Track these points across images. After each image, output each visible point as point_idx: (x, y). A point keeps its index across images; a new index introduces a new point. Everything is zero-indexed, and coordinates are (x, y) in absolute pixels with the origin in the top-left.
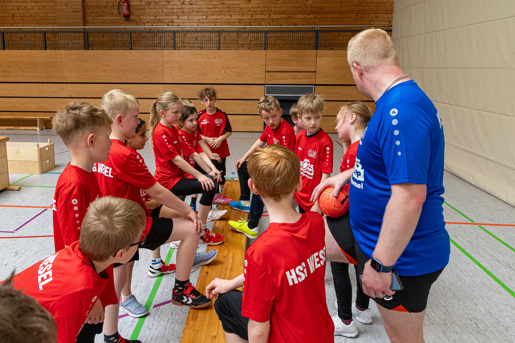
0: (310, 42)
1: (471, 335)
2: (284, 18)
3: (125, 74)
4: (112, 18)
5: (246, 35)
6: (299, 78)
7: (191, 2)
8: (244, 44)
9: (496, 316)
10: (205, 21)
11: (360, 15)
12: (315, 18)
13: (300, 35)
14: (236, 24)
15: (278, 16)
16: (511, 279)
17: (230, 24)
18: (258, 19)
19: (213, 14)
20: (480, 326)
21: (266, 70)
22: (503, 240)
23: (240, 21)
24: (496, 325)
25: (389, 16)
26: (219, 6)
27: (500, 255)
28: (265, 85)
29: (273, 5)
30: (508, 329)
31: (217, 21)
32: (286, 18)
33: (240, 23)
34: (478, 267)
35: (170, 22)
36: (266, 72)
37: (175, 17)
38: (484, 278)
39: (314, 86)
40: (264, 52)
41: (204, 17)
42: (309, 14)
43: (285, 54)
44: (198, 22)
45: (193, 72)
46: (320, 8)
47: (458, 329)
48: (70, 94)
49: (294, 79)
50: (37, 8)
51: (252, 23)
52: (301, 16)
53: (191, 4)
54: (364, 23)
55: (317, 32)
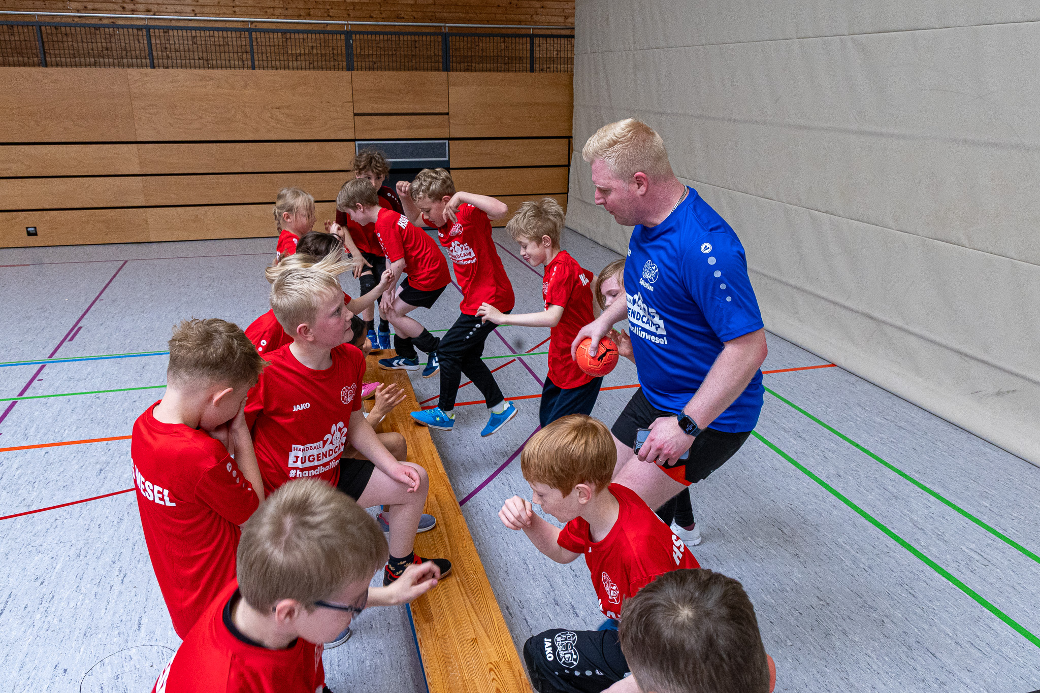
0: (429, 53)
1: (779, 547)
8: (300, 55)
9: (801, 512)
12: (435, 4)
14: (278, 11)
16: (805, 455)
17: (265, 10)
20: (785, 531)
21: (355, 112)
22: (782, 395)
24: (803, 525)
25: (567, 5)
27: (784, 420)
28: (355, 140)
30: (818, 528)
32: (379, 3)
33: (287, 9)
34: (763, 444)
36: (355, 115)
38: (774, 460)
39: (447, 142)
40: (346, 75)
43: (387, 79)
44: (192, 3)
45: (201, 118)
47: (761, 543)
49: (409, 128)
51: (311, 10)
54: (524, 18)
55: (445, 36)
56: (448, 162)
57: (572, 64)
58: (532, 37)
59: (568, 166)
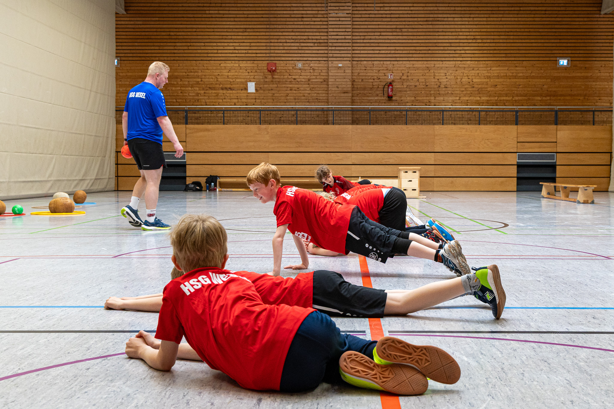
2: (524, 100)
3: (401, 145)
4: (376, 98)
5: (493, 113)
6: (544, 147)
7: (446, 86)
10: (458, 101)
11: (586, 97)
12: (550, 99)
13: (538, 113)
14: (484, 104)
15: (520, 98)
17: (479, 104)
18: (504, 100)
19: (465, 96)
23: (488, 103)
25: (610, 98)
26: (470, 89)
28: (517, 152)
29: (516, 89)
31: (469, 101)
35: (428, 102)
36: (518, 142)
37: (433, 98)
39: (555, 154)
40: (515, 127)
41: (458, 98)
42: (546, 97)
43: (532, 128)
44: (452, 103)
45: (458, 143)
46: (555, 91)
48: (353, 161)
49: (540, 148)
50: (308, 89)
51: (498, 104)
52: (539, 98)
53: (446, 87)
54: (590, 104)
55: (556, 112)
56: (556, 162)
57: (612, 123)
58: (594, 111)
59: (610, 165)
